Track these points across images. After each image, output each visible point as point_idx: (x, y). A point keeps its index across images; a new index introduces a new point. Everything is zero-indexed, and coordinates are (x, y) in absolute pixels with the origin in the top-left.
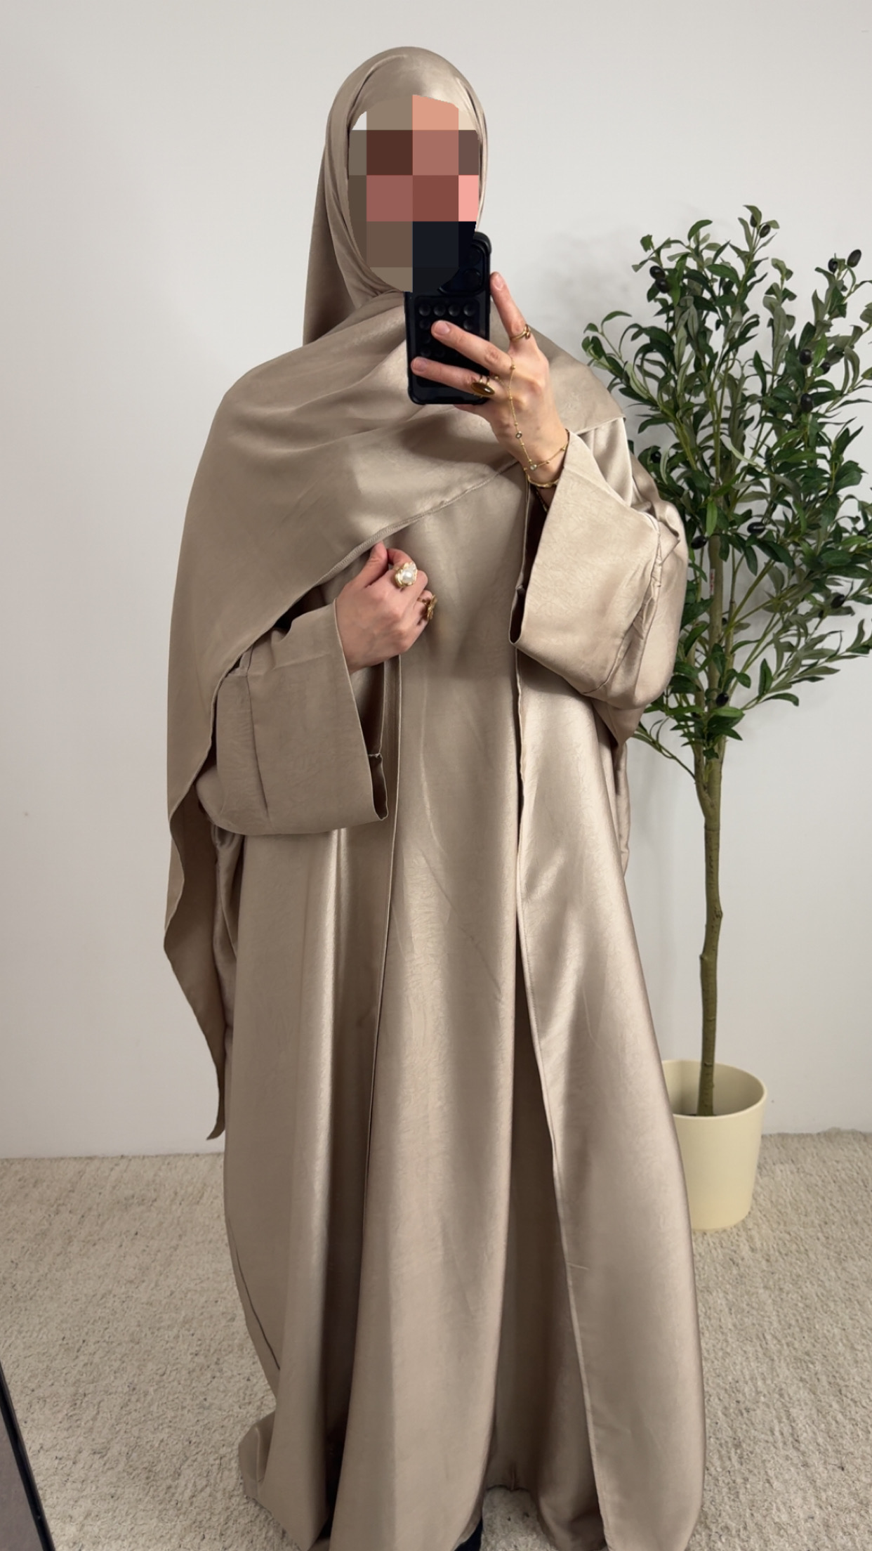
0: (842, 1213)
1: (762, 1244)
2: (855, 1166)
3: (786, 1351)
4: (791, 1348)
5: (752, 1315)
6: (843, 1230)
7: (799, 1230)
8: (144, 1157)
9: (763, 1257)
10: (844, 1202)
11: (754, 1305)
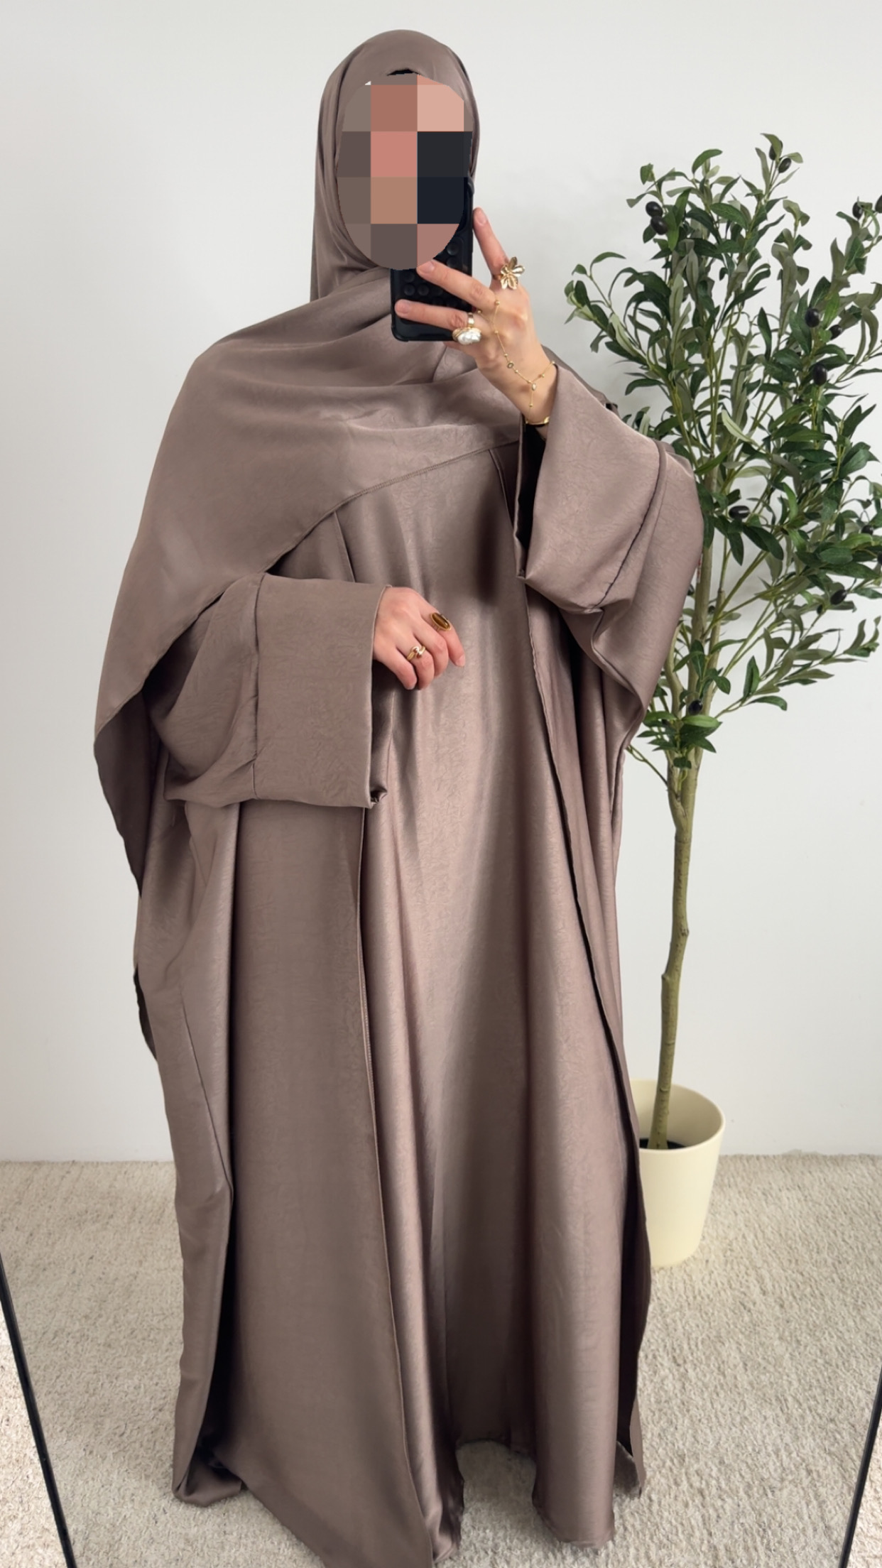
0: (855, 1250)
2: (865, 1195)
4: (813, 1412)
6: (858, 1271)
7: (813, 1271)
8: (98, 1163)
10: (856, 1238)
11: (770, 1359)
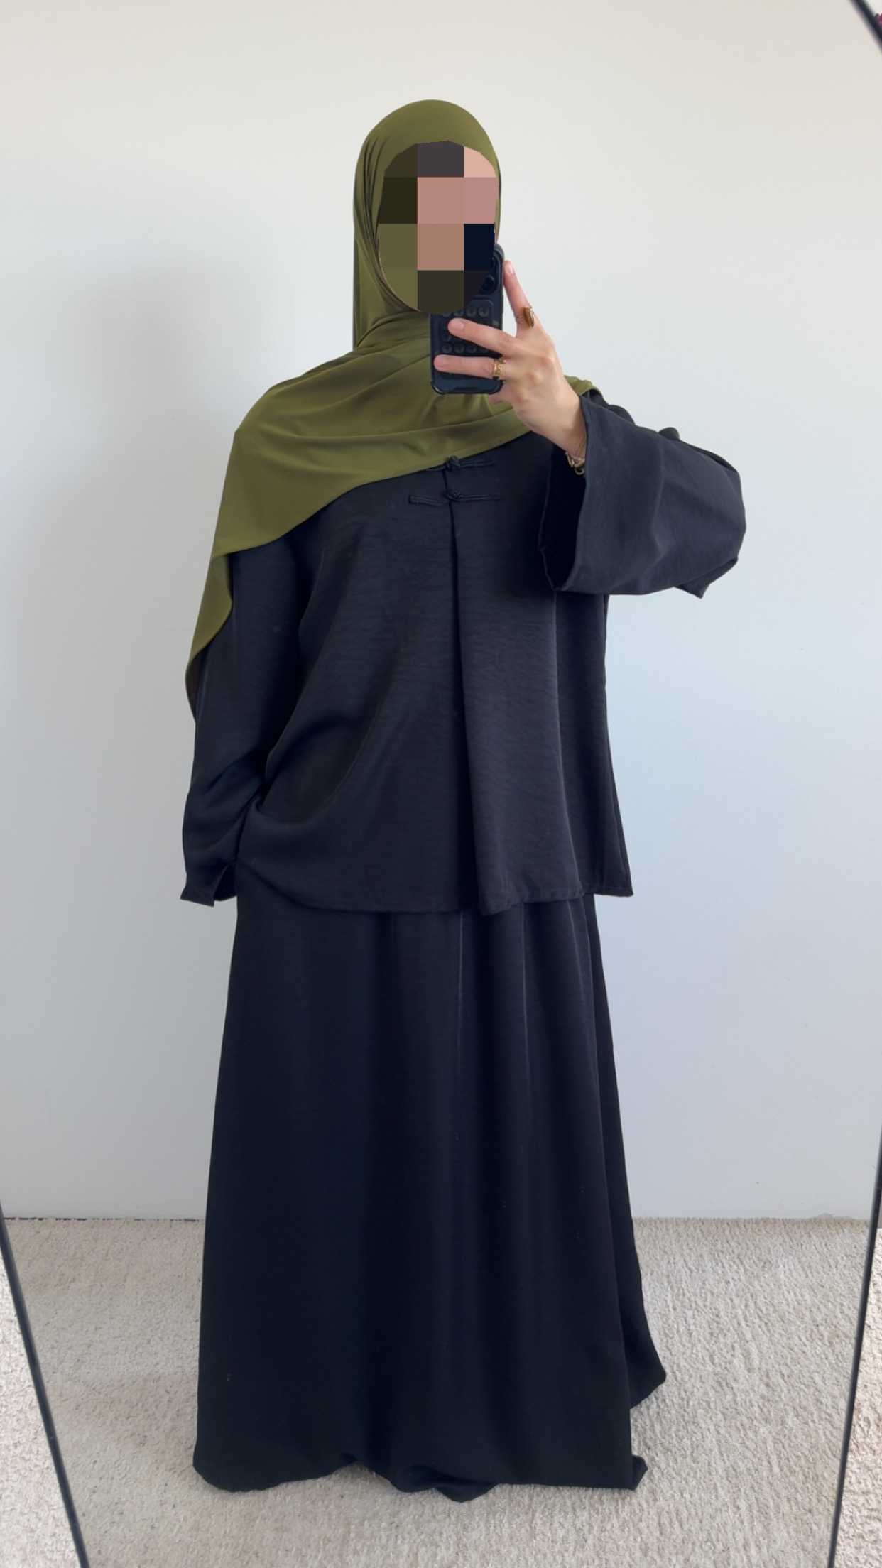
1: (760, 1364)
3: (785, 1507)
5: (746, 1458)
9: (760, 1379)
